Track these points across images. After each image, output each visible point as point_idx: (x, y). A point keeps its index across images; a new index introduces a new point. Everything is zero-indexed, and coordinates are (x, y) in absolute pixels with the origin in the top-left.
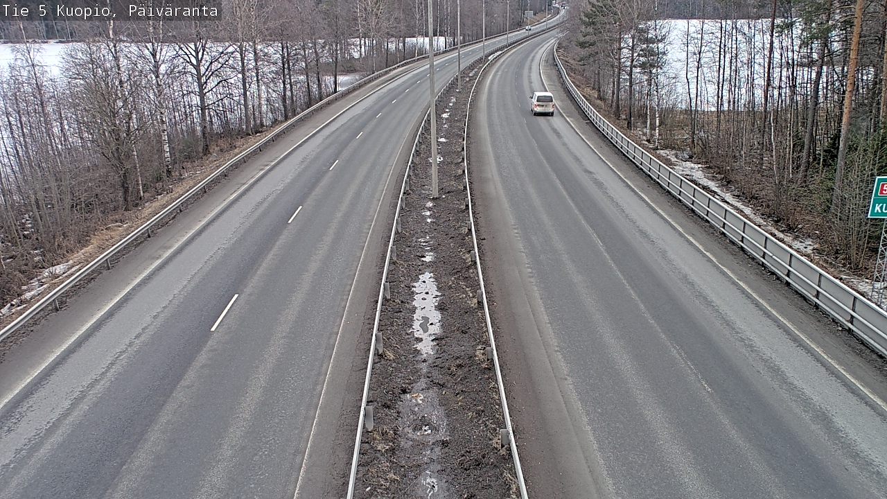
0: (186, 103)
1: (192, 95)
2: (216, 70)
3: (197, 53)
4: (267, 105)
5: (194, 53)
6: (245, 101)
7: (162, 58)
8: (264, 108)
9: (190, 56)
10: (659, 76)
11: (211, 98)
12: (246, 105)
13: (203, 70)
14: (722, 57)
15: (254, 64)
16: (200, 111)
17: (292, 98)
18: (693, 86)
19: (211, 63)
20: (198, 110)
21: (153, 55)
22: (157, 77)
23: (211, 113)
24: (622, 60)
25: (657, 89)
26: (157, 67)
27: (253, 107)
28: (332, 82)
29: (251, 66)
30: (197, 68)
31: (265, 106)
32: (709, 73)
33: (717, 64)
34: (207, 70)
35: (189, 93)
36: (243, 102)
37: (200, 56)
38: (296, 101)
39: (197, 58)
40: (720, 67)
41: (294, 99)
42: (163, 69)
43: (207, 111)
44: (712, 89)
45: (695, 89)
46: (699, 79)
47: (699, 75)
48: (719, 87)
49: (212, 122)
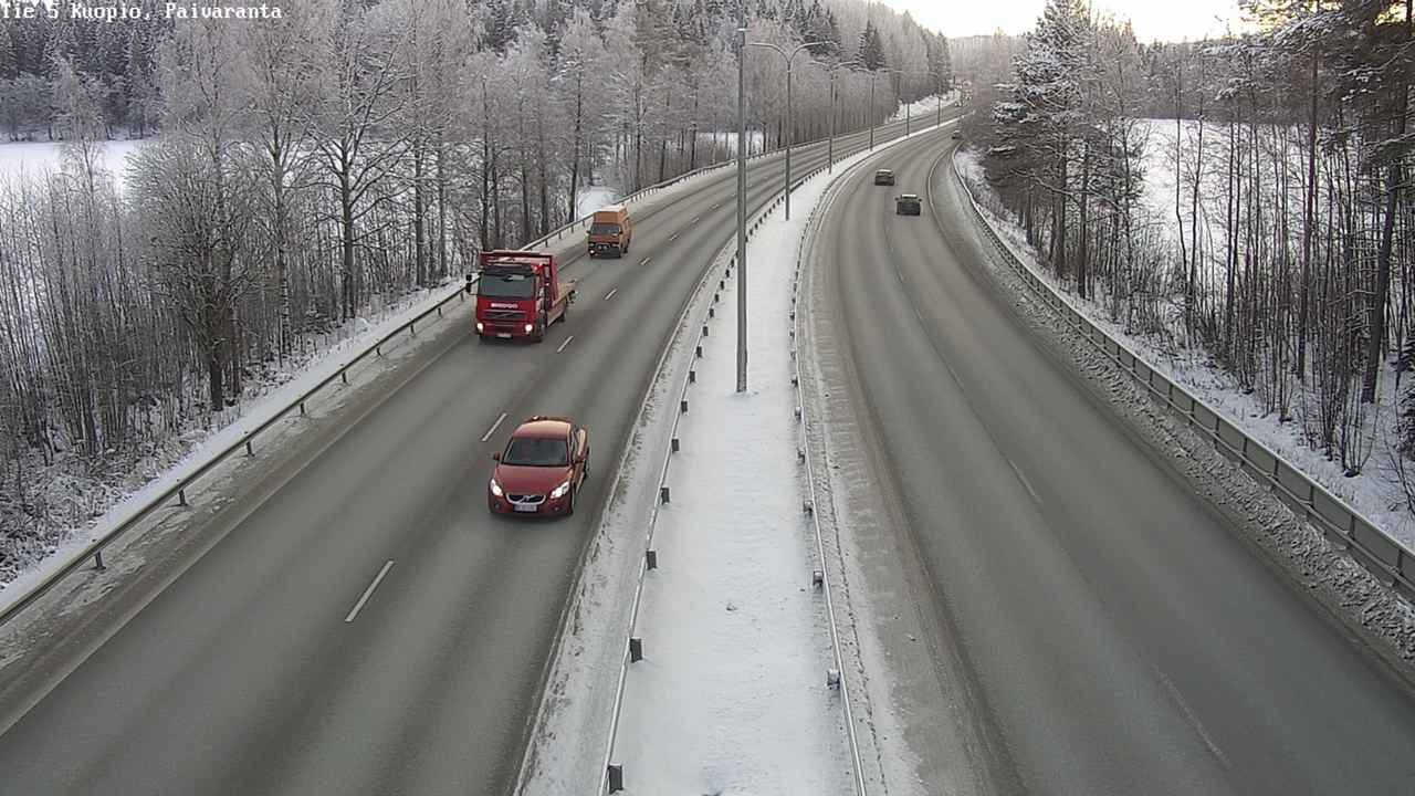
0: (322, 236)
1: (332, 222)
2: (375, 181)
3: (345, 154)
4: (453, 240)
5: (339, 153)
6: (419, 233)
7: (289, 161)
8: (449, 246)
9: (333, 157)
10: (1131, 210)
11: (361, 225)
12: (419, 239)
13: (352, 179)
14: (1235, 183)
15: (436, 171)
16: (343, 249)
17: (498, 230)
18: (1187, 227)
19: (366, 170)
20: (340, 246)
21: (274, 155)
22: (278, 191)
23: (362, 252)
24: (1069, 181)
25: (1127, 230)
26: (279, 175)
27: (431, 243)
28: (567, 204)
29: (431, 175)
30: (343, 175)
31: (451, 243)
32: (1213, 207)
33: (1228, 193)
34: (359, 181)
35: (327, 218)
36: (414, 234)
37: (349, 159)
38: (504, 235)
39: (343, 160)
40: (1231, 197)
41: (501, 231)
42: (288, 178)
43: (354, 248)
44: (1219, 236)
45: (1192, 234)
46: (1198, 216)
47: (1198, 209)
48: (1230, 231)
49: (360, 268)
